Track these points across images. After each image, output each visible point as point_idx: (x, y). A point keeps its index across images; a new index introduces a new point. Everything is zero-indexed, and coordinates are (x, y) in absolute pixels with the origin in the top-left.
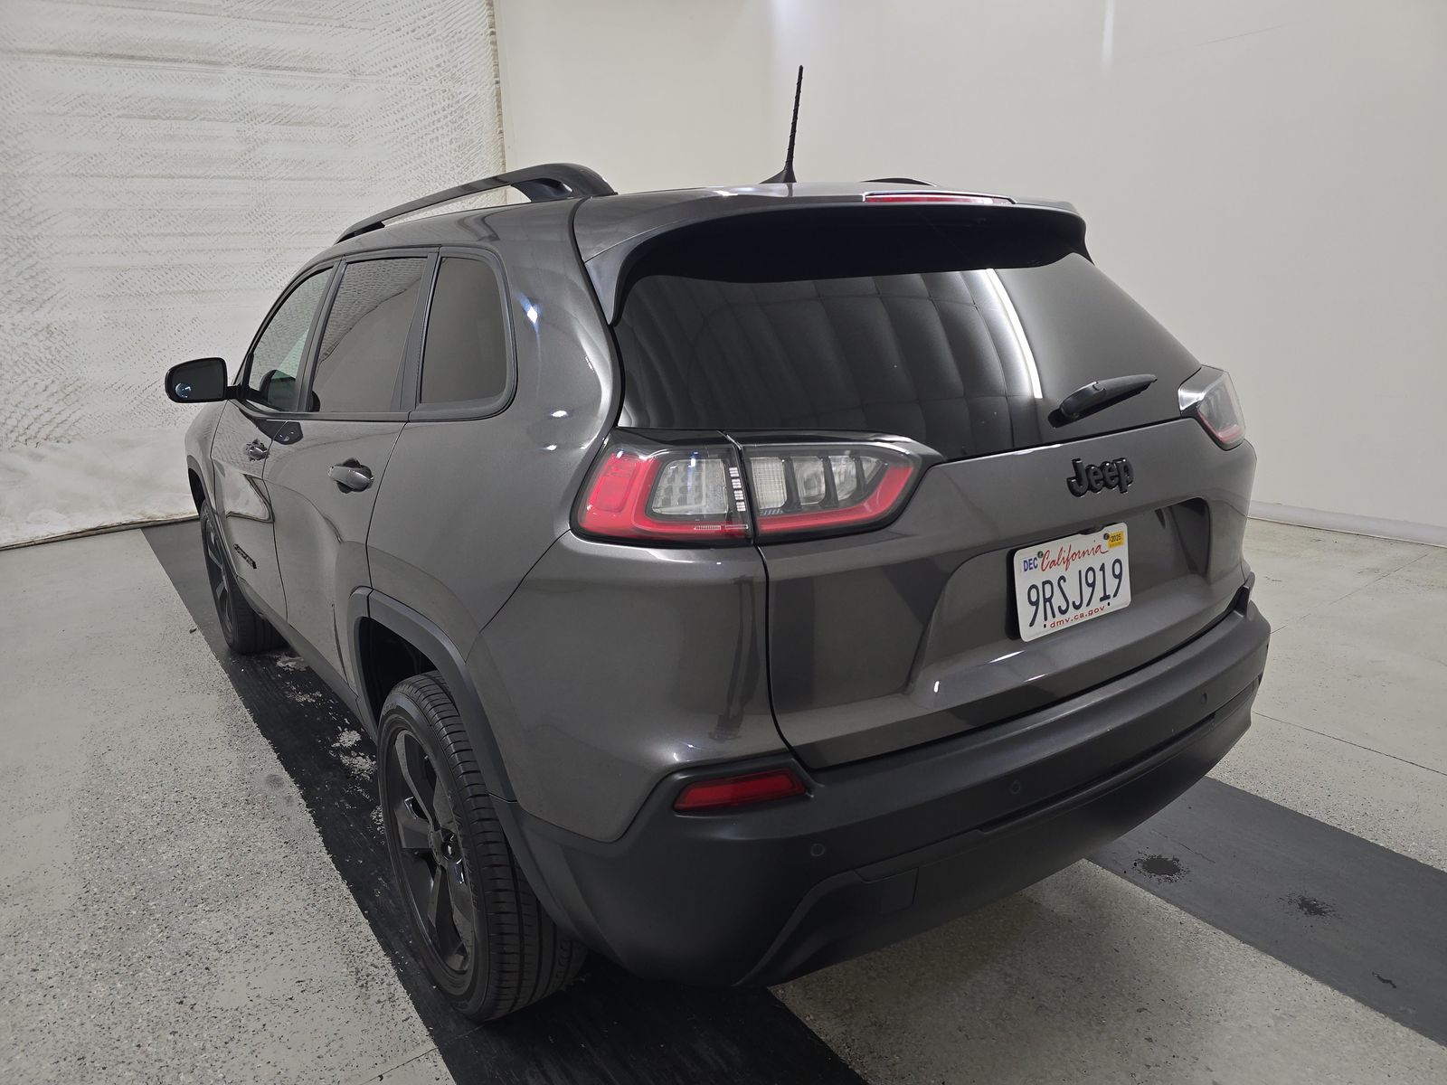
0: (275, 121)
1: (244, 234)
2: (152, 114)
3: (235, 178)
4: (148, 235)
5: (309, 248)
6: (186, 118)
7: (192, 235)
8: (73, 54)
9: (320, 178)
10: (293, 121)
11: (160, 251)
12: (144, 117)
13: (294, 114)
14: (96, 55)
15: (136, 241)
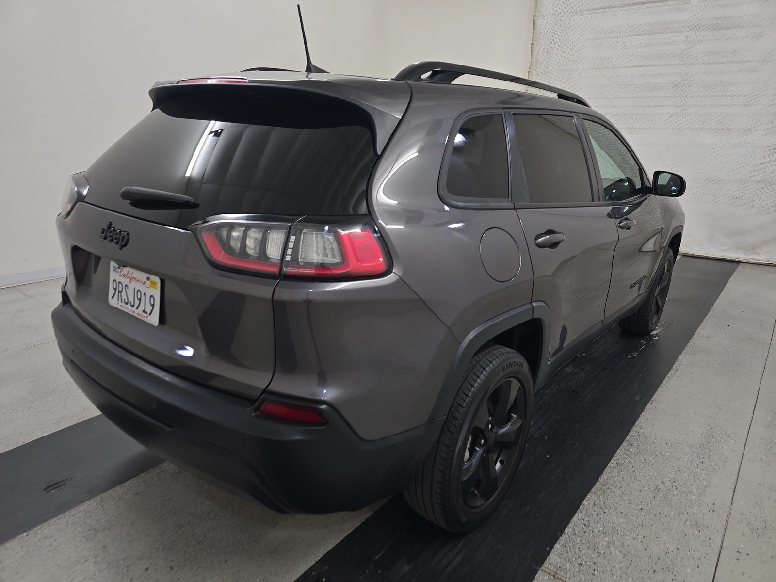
0: (712, 28)
1: (669, 97)
2: (642, 33)
3: (675, 65)
4: (619, 98)
5: (705, 106)
6: (659, 33)
7: (640, 98)
8: (616, 7)
9: (728, 62)
10: (724, 27)
11: (622, 106)
12: (638, 35)
13: (725, 23)
14: (626, 5)
15: (612, 101)
